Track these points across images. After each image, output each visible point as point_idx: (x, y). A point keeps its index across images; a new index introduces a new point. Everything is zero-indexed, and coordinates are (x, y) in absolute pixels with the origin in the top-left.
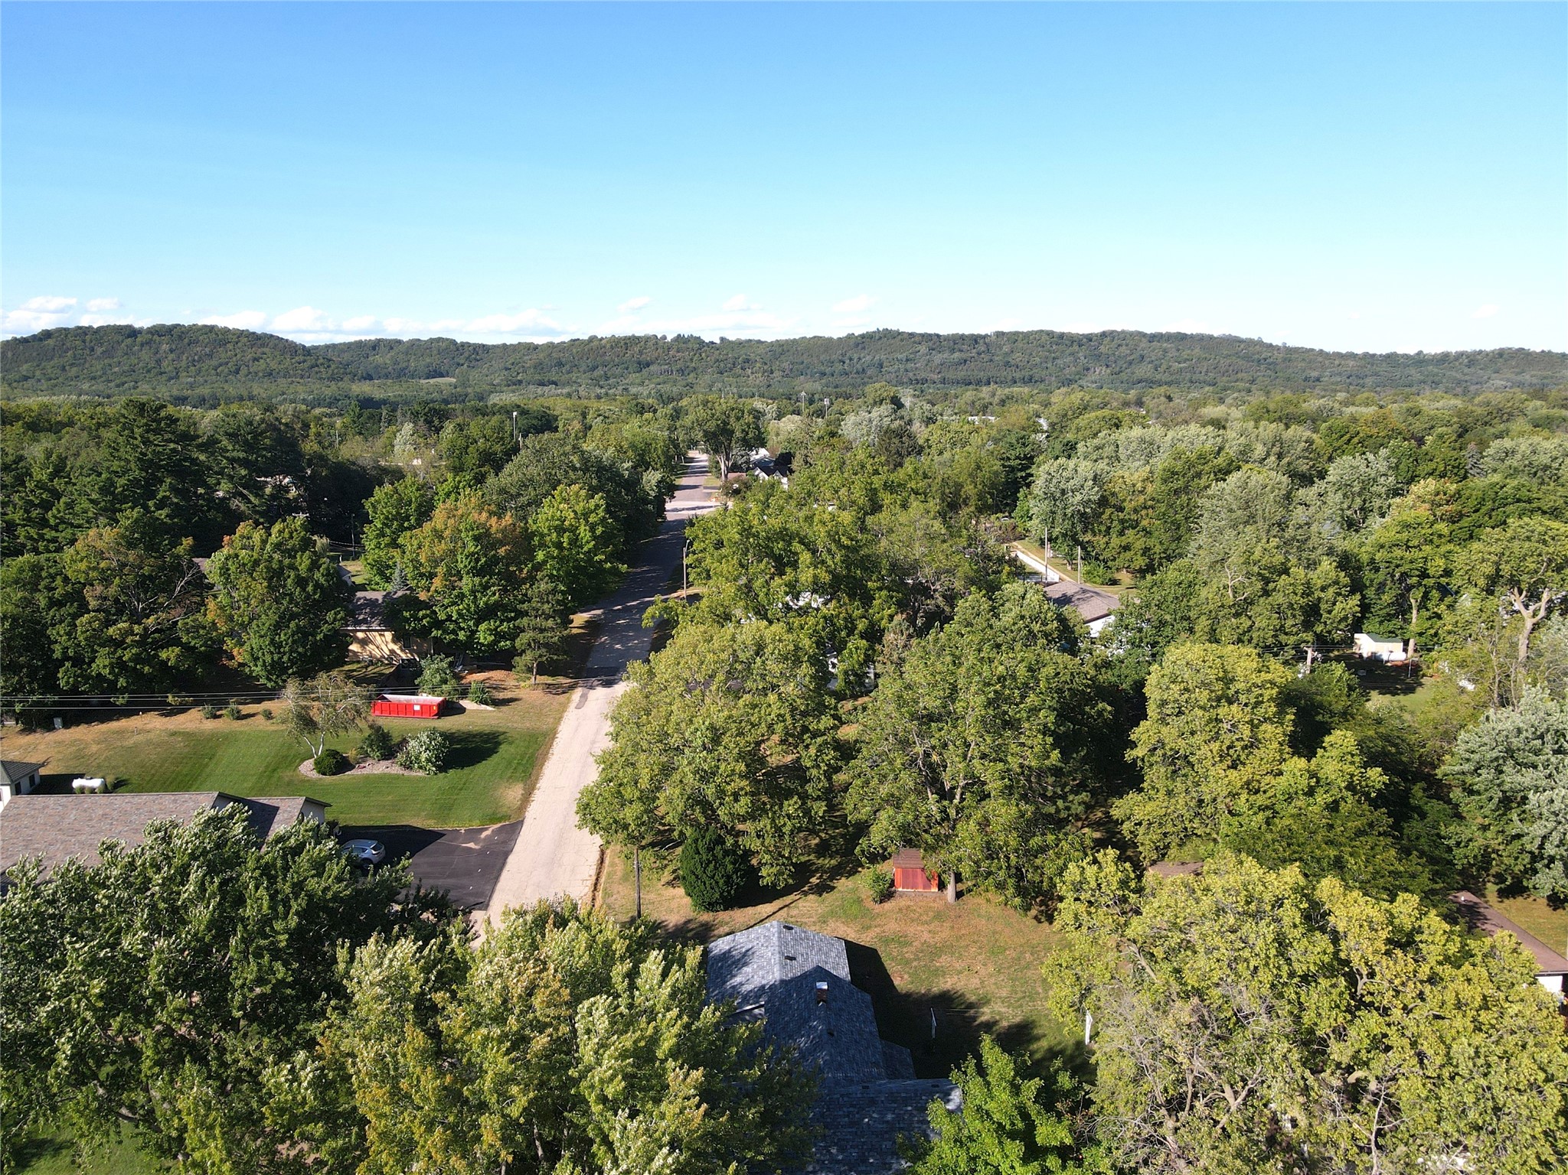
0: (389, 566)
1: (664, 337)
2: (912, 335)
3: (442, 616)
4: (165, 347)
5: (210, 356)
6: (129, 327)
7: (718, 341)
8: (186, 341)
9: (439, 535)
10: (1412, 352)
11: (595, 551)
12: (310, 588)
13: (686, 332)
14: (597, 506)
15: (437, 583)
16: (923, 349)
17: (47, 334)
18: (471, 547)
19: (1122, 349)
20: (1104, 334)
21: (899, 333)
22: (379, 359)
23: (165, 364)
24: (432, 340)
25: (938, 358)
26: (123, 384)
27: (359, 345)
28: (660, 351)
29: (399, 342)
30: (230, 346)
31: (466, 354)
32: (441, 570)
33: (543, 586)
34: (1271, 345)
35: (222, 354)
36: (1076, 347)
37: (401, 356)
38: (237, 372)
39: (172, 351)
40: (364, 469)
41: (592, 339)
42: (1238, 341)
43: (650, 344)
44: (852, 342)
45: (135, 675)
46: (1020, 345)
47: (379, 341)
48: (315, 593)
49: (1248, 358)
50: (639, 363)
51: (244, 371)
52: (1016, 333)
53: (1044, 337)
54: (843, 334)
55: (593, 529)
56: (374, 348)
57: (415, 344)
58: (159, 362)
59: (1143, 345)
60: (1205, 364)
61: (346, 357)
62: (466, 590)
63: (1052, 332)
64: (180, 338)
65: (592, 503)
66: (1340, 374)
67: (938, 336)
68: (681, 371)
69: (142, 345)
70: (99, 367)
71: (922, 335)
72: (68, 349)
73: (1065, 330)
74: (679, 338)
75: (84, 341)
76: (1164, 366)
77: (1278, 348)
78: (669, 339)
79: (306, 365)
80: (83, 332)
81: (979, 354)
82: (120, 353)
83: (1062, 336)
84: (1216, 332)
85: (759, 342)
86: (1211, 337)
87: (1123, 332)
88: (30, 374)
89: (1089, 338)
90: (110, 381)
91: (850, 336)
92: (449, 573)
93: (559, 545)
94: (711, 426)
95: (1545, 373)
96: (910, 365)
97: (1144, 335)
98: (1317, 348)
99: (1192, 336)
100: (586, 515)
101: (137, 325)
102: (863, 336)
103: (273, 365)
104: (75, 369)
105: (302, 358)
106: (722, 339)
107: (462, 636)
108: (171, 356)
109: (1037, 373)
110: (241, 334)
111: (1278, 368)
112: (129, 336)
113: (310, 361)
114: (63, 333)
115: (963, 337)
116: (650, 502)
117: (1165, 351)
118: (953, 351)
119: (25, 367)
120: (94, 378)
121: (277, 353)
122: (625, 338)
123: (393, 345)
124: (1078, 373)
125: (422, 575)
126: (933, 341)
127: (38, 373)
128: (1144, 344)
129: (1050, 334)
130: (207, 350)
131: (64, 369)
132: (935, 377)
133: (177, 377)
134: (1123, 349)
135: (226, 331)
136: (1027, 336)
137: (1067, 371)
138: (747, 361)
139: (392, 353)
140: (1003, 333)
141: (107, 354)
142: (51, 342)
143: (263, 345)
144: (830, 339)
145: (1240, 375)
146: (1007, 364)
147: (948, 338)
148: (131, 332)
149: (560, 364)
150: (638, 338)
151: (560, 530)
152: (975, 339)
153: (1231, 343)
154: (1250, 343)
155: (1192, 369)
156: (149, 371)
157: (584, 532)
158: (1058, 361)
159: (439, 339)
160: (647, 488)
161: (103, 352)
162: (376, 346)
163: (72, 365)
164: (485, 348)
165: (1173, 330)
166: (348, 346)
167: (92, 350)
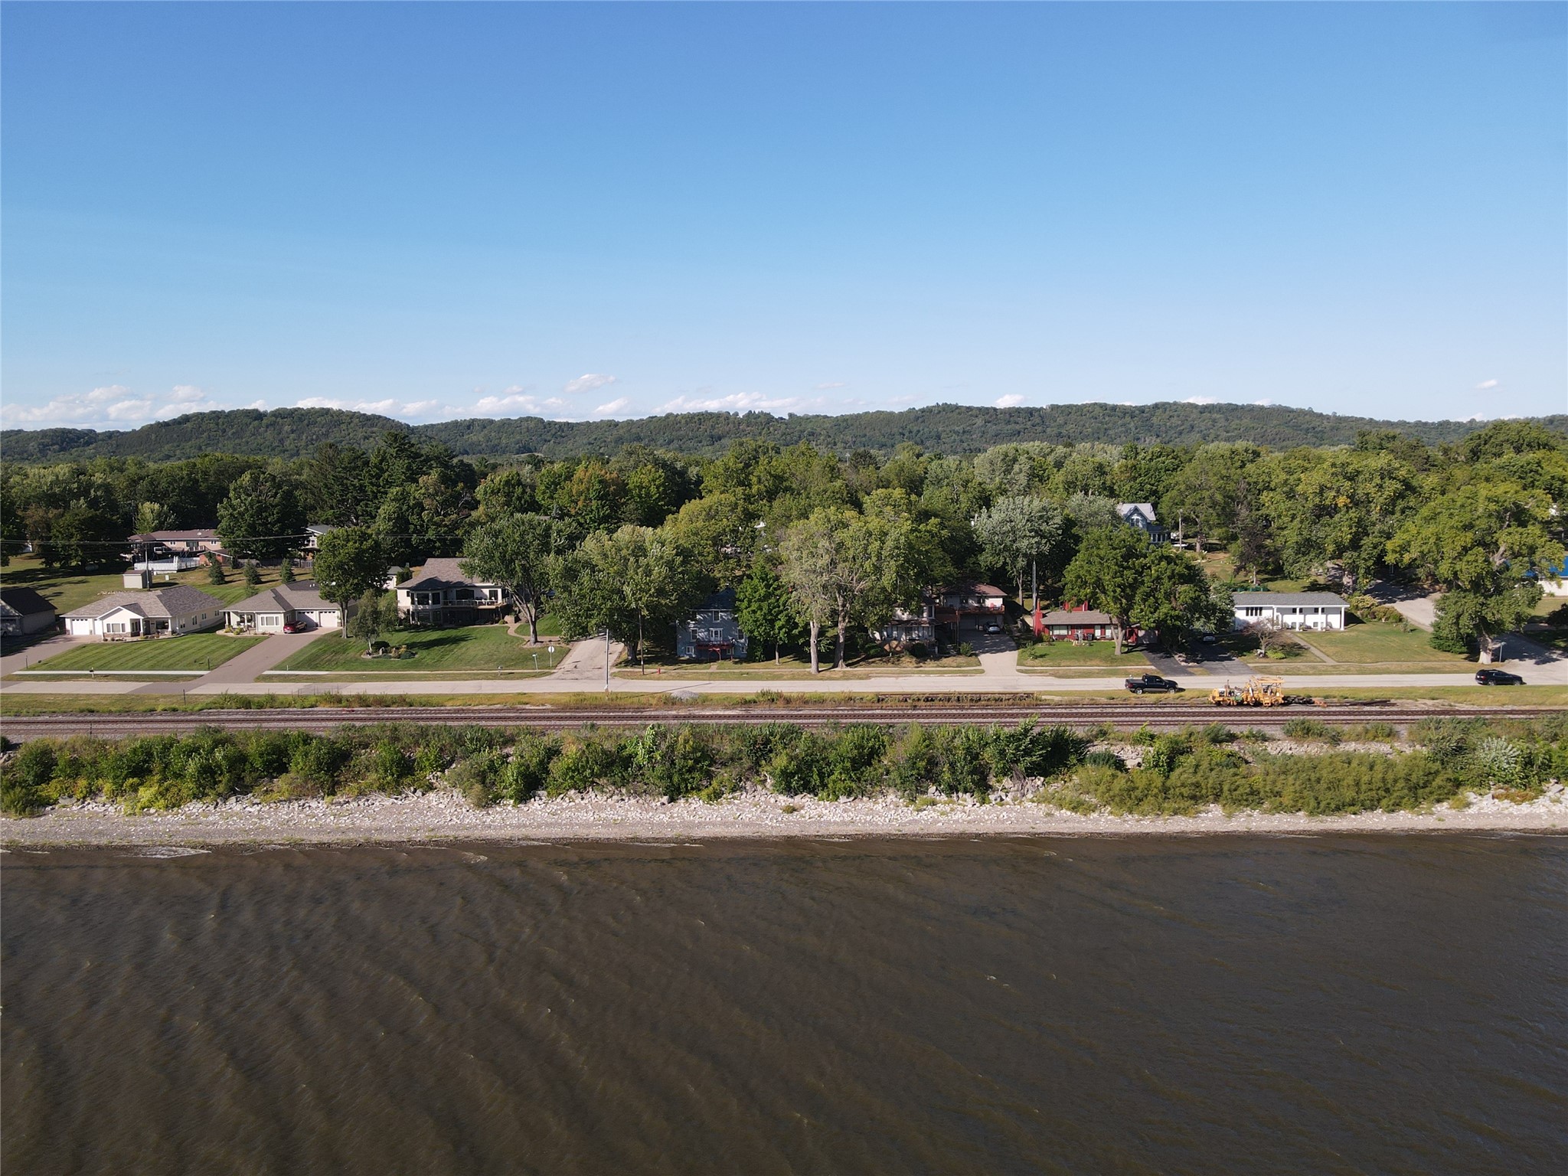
0: (549, 509)
1: (736, 414)
2: (969, 409)
4: (287, 428)
5: (327, 435)
6: (255, 411)
7: (787, 418)
8: (306, 422)
9: (581, 481)
10: (1465, 420)
11: (659, 499)
12: (523, 502)
13: (757, 410)
14: (660, 476)
15: (580, 504)
16: (979, 422)
17: (186, 419)
18: (597, 486)
19: (1173, 420)
20: (1156, 406)
21: (957, 407)
22: (474, 437)
23: (287, 443)
24: (521, 420)
25: (994, 430)
27: (456, 424)
28: (731, 425)
29: (491, 422)
30: (344, 427)
31: (553, 432)
32: (582, 498)
33: (632, 507)
34: (1321, 414)
35: (337, 434)
36: (1128, 419)
37: (493, 434)
39: (293, 431)
41: (669, 416)
42: (1288, 411)
43: (722, 419)
44: (912, 417)
45: (443, 540)
46: (1073, 416)
47: (473, 421)
49: (1296, 426)
50: (712, 437)
52: (1070, 406)
53: (1098, 409)
54: (904, 409)
55: (658, 488)
56: (469, 427)
57: (506, 424)
58: (281, 441)
59: (1194, 416)
60: (1253, 433)
61: (444, 435)
62: (594, 508)
63: (1106, 405)
64: (301, 420)
65: (657, 475)
67: (995, 409)
69: (267, 427)
71: (980, 409)
72: (204, 431)
73: (1118, 402)
74: (750, 414)
75: (217, 424)
76: (1213, 436)
77: (1328, 417)
78: (741, 416)
80: (216, 416)
81: (1033, 425)
82: (248, 434)
83: (1114, 408)
84: (1267, 403)
85: (826, 417)
86: (1261, 408)
87: (1175, 403)
88: (172, 453)
89: (1142, 410)
91: (911, 411)
92: (585, 500)
93: (640, 496)
96: (966, 436)
97: (1196, 406)
98: (1367, 417)
99: (1243, 407)
100: (654, 481)
101: (262, 410)
102: (923, 411)
104: (209, 449)
106: (791, 415)
108: (292, 436)
110: (354, 415)
111: (1326, 437)
112: (255, 419)
114: (200, 417)
115: (1018, 410)
117: (1214, 421)
118: (1008, 423)
119: (167, 447)
121: (386, 433)
122: (699, 414)
123: (486, 424)
125: (572, 501)
126: (991, 415)
127: (178, 452)
129: (1103, 407)
130: (324, 430)
131: (200, 449)
132: (988, 447)
133: (297, 454)
135: (340, 413)
136: (1080, 410)
138: (812, 434)
139: (486, 431)
141: (237, 435)
142: (188, 425)
143: (372, 426)
144: (891, 414)
145: (1287, 445)
146: (1060, 436)
147: (1003, 411)
148: (257, 416)
149: (639, 439)
150: (711, 414)
151: (641, 488)
152: (1030, 412)
153: (1280, 412)
154: (1301, 413)
155: (1239, 438)
156: (273, 449)
157: (653, 489)
159: (529, 419)
161: (233, 434)
162: (470, 425)
164: (570, 426)
166: (445, 426)
167: (224, 431)
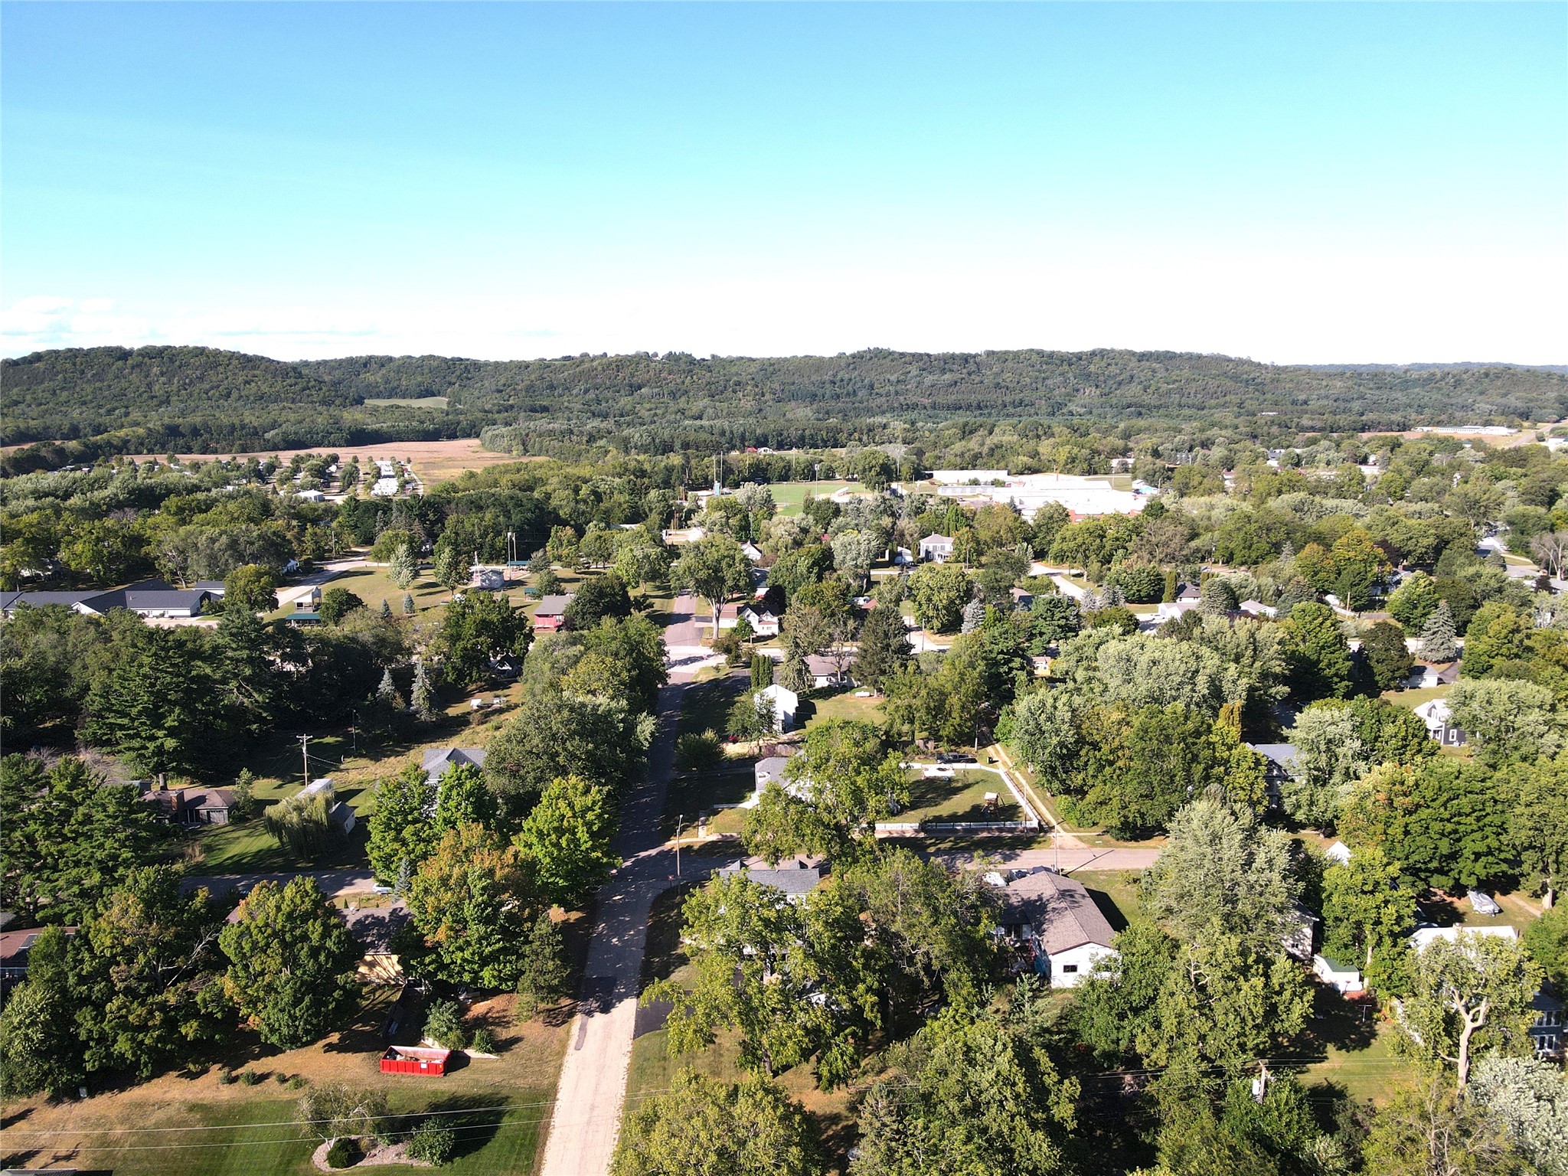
1: (656, 355)
2: (902, 355)
3: (447, 960)
4: (155, 370)
5: (201, 379)
6: (119, 349)
7: (709, 360)
8: (177, 363)
9: (445, 884)
11: (593, 848)
12: (322, 958)
13: (677, 350)
14: (594, 803)
16: (914, 369)
17: (37, 357)
18: (478, 898)
20: (1093, 354)
21: (891, 353)
22: (370, 377)
23: (156, 387)
24: (423, 358)
25: (929, 379)
26: (114, 409)
27: (351, 362)
28: (652, 371)
29: (390, 359)
30: (221, 369)
31: (458, 373)
32: (447, 918)
33: (544, 929)
34: (1259, 364)
35: (213, 377)
36: (1066, 367)
37: (392, 374)
38: (228, 395)
39: (162, 374)
40: (364, 645)
42: (1227, 360)
43: (642, 362)
44: (843, 363)
46: (1010, 364)
47: (371, 357)
48: (327, 963)
49: (1235, 378)
50: (631, 386)
51: (235, 395)
52: (1006, 353)
53: (1034, 357)
54: (834, 354)
55: (590, 827)
56: (365, 365)
57: (406, 361)
58: (149, 385)
59: (1131, 365)
60: (1194, 385)
61: (337, 374)
62: (471, 938)
63: (1042, 351)
64: (171, 361)
65: (589, 799)
66: (1327, 397)
67: (929, 355)
68: (673, 394)
69: (133, 368)
70: (89, 390)
71: (913, 355)
72: (58, 372)
73: (1055, 349)
74: (670, 356)
75: (74, 364)
76: (1153, 388)
77: (1266, 367)
78: (660, 356)
79: (298, 388)
80: (73, 354)
81: (969, 374)
82: (110, 376)
83: (1051, 355)
84: (1205, 351)
85: (751, 360)
86: (1200, 357)
87: (1113, 350)
88: (21, 399)
89: (1079, 356)
90: (100, 407)
91: (841, 356)
92: (455, 921)
93: (558, 846)
94: (703, 574)
95: (1529, 396)
96: (900, 387)
97: (1133, 354)
99: (1181, 355)
100: (583, 813)
101: (127, 347)
102: (853, 356)
103: (265, 388)
104: (65, 394)
105: (293, 381)
106: (713, 356)
107: (467, 977)
108: (163, 379)
109: (1027, 396)
110: (232, 356)
111: (1266, 389)
112: (120, 359)
113: (302, 384)
114: (54, 355)
115: (953, 357)
116: (645, 753)
117: (1154, 370)
118: (943, 371)
119: (15, 390)
120: (84, 403)
121: (269, 376)
123: (385, 362)
124: (1068, 395)
125: (428, 921)
126: (925, 362)
127: (28, 397)
128: (1133, 364)
129: (1040, 353)
130: (198, 373)
131: (54, 393)
132: (926, 401)
133: (168, 402)
134: (1112, 368)
135: (217, 353)
136: (1017, 355)
137: (1057, 392)
139: (384, 371)
140: (993, 353)
141: (99, 377)
142: (40, 364)
143: (254, 368)
144: (821, 359)
145: (1228, 398)
146: (997, 386)
147: (938, 358)
148: (122, 354)
149: (552, 387)
151: (559, 832)
152: (966, 359)
153: (1219, 361)
154: (1239, 362)
155: (1180, 391)
156: (140, 395)
157: (581, 833)
158: (1048, 382)
159: (431, 357)
160: (641, 738)
161: (94, 375)
162: (367, 363)
163: (63, 389)
164: (476, 365)
165: (1162, 348)
166: (340, 364)
167: (83, 372)
